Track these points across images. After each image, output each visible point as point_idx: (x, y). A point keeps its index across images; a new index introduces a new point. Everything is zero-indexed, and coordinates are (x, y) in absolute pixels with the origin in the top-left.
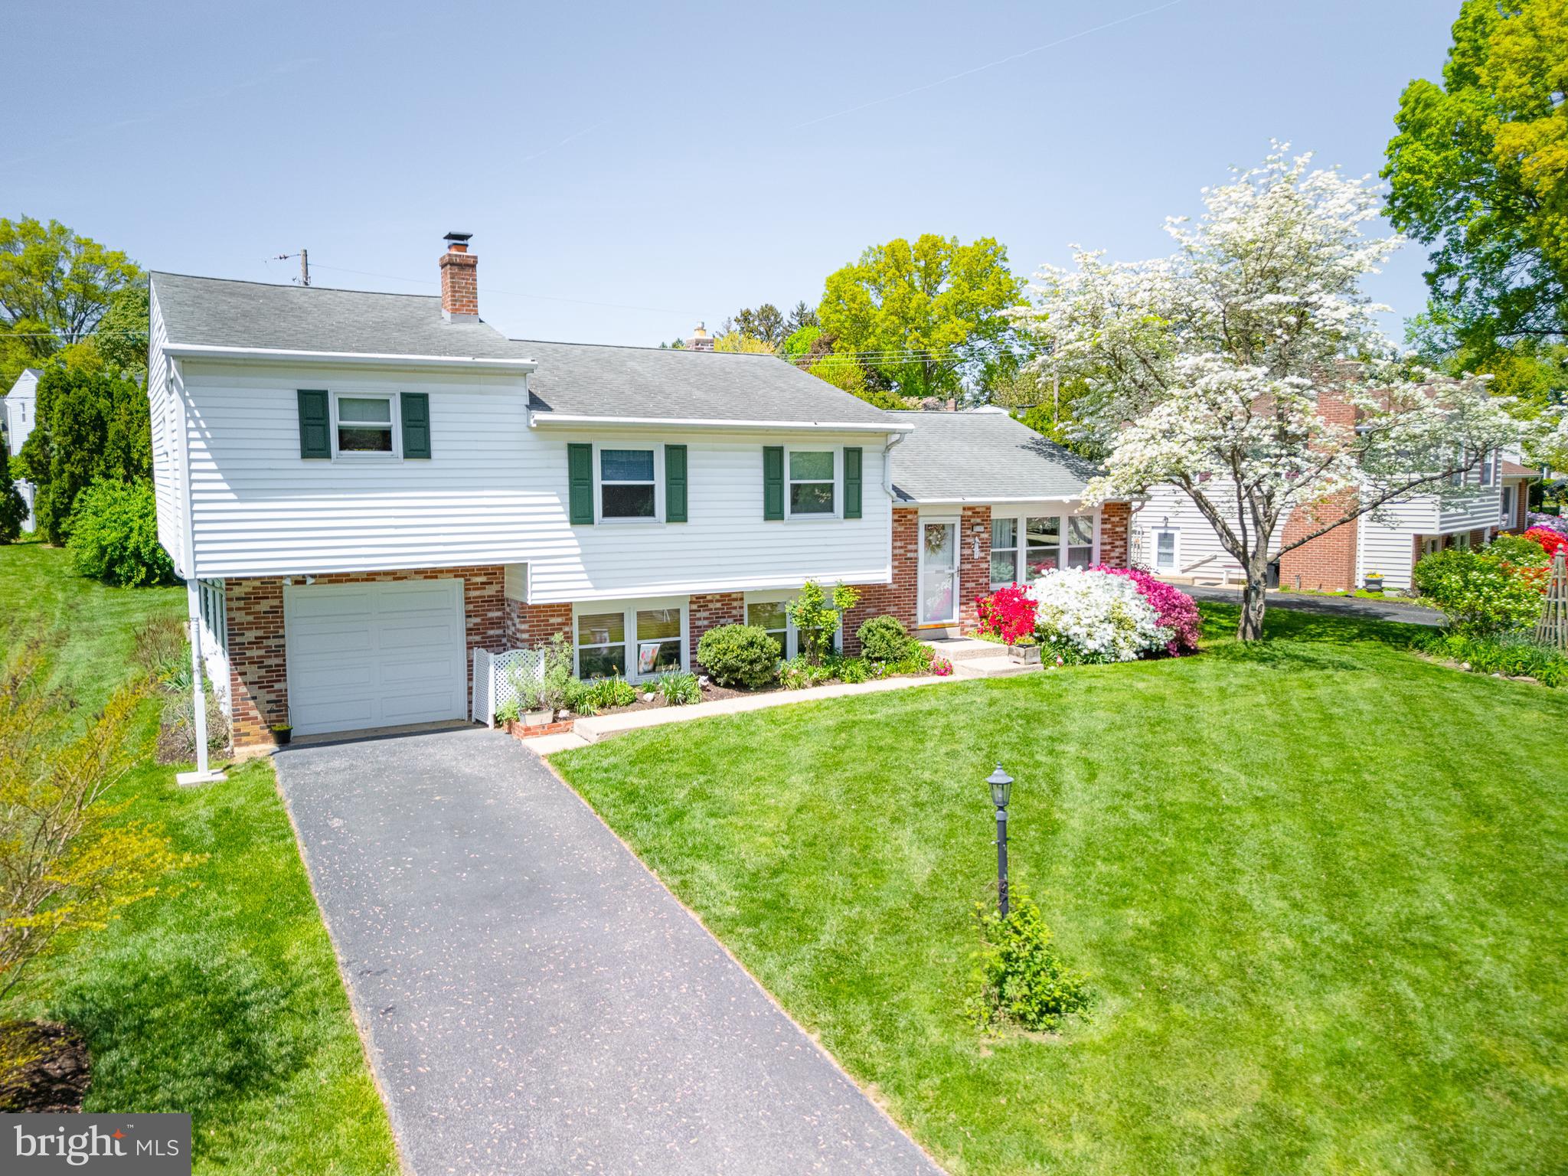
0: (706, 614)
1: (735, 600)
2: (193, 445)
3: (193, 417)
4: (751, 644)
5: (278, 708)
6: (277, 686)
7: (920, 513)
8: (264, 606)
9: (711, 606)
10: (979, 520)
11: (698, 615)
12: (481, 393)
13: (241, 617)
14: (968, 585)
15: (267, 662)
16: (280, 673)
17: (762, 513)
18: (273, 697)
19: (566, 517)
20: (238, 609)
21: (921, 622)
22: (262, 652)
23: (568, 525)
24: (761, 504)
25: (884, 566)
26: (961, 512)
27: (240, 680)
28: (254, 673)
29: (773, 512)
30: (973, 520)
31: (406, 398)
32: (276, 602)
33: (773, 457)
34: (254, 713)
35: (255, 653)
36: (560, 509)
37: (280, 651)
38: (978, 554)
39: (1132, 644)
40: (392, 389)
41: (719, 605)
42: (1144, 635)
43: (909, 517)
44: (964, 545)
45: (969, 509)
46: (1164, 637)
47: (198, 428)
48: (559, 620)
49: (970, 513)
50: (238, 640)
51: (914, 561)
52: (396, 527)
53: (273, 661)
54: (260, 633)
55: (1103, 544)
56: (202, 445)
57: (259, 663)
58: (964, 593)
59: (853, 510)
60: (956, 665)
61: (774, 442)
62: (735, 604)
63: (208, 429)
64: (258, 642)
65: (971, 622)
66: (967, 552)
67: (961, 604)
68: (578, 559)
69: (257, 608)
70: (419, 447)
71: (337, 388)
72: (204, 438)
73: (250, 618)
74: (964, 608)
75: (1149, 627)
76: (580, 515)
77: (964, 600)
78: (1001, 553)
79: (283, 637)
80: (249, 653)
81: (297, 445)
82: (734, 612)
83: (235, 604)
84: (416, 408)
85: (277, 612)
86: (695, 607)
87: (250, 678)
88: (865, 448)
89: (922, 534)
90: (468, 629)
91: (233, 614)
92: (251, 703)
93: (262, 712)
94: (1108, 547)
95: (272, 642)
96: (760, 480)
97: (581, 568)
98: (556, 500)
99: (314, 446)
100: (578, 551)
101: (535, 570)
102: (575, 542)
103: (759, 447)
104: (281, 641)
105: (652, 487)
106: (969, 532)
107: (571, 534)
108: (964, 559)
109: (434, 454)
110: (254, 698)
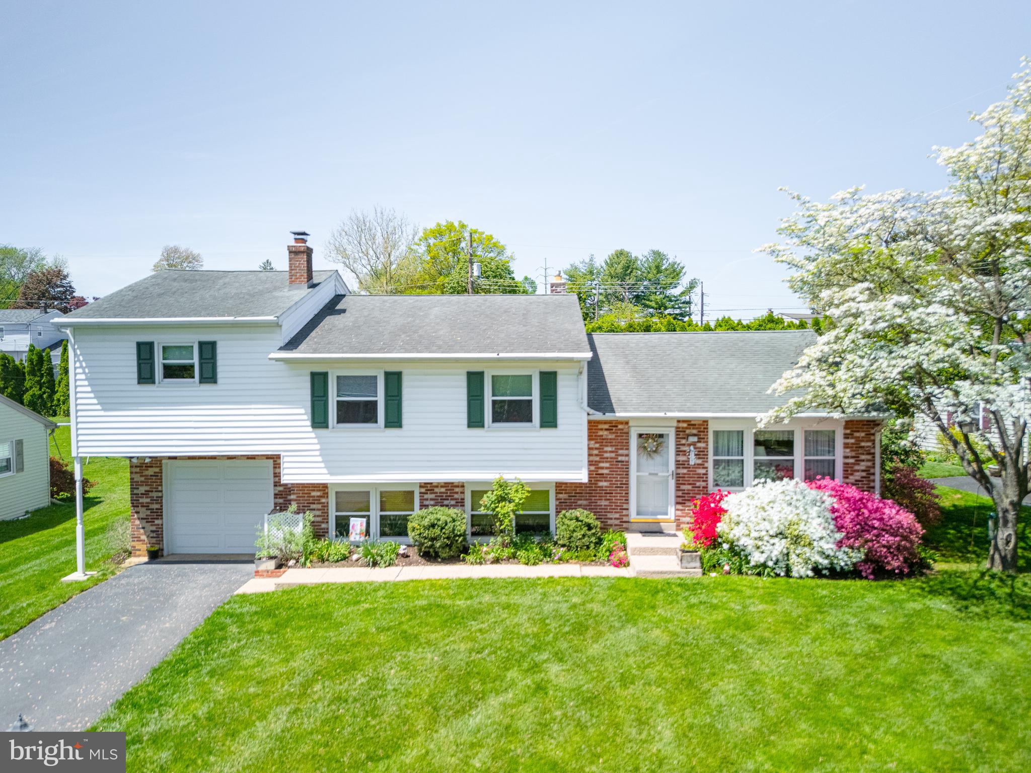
0: (433, 496)
1: (458, 486)
2: (78, 377)
3: (79, 360)
4: (433, 526)
5: (157, 535)
6: (157, 522)
7: (631, 424)
8: (151, 472)
9: (436, 490)
10: (695, 432)
11: (426, 496)
12: (250, 339)
13: (137, 478)
14: (683, 487)
15: (151, 506)
16: (159, 513)
17: (465, 422)
18: (154, 528)
19: (309, 423)
20: (136, 473)
21: (633, 516)
22: (148, 500)
23: (310, 429)
24: (465, 415)
25: (580, 468)
26: (675, 424)
27: (136, 516)
28: (144, 512)
29: (475, 420)
30: (688, 431)
31: (202, 344)
32: (157, 470)
33: (475, 380)
34: (144, 537)
35: (145, 500)
36: (305, 417)
37: (159, 501)
38: (693, 460)
39: (807, 561)
40: (192, 339)
41: (443, 490)
42: (822, 553)
43: (620, 427)
44: (678, 452)
45: (684, 421)
46: (845, 558)
47: (81, 367)
48: (319, 494)
49: (685, 425)
50: (135, 491)
51: (627, 464)
52: (195, 428)
53: (155, 506)
54: (148, 488)
55: (846, 457)
56: (83, 377)
57: (147, 506)
58: (680, 493)
59: (549, 420)
60: (633, 559)
61: (476, 368)
62: (457, 490)
63: (86, 367)
64: (146, 494)
65: (687, 519)
66: (682, 458)
67: (677, 503)
68: (318, 453)
69: (146, 473)
70: (209, 376)
71: (160, 340)
72: (84, 373)
73: (143, 479)
74: (680, 507)
75: (828, 546)
76: (319, 421)
77: (680, 500)
78: (728, 461)
79: (161, 491)
80: (141, 500)
81: (136, 376)
82: (456, 496)
83: (134, 470)
84: (208, 350)
85: (158, 476)
86: (423, 490)
87: (142, 515)
88: (559, 371)
89: (634, 442)
90: (275, 494)
91: (133, 476)
92: (142, 531)
93: (148, 537)
94: (852, 461)
95: (155, 494)
96: (464, 396)
97: (320, 459)
98: (302, 411)
99: (145, 376)
100: (318, 447)
101: (286, 459)
102: (316, 441)
103: (464, 372)
104: (160, 494)
105: (376, 401)
106: (683, 441)
107: (313, 435)
108: (678, 464)
109: (220, 381)
110: (143, 528)
